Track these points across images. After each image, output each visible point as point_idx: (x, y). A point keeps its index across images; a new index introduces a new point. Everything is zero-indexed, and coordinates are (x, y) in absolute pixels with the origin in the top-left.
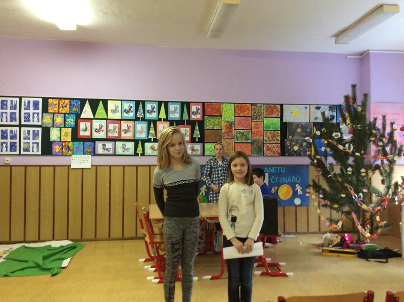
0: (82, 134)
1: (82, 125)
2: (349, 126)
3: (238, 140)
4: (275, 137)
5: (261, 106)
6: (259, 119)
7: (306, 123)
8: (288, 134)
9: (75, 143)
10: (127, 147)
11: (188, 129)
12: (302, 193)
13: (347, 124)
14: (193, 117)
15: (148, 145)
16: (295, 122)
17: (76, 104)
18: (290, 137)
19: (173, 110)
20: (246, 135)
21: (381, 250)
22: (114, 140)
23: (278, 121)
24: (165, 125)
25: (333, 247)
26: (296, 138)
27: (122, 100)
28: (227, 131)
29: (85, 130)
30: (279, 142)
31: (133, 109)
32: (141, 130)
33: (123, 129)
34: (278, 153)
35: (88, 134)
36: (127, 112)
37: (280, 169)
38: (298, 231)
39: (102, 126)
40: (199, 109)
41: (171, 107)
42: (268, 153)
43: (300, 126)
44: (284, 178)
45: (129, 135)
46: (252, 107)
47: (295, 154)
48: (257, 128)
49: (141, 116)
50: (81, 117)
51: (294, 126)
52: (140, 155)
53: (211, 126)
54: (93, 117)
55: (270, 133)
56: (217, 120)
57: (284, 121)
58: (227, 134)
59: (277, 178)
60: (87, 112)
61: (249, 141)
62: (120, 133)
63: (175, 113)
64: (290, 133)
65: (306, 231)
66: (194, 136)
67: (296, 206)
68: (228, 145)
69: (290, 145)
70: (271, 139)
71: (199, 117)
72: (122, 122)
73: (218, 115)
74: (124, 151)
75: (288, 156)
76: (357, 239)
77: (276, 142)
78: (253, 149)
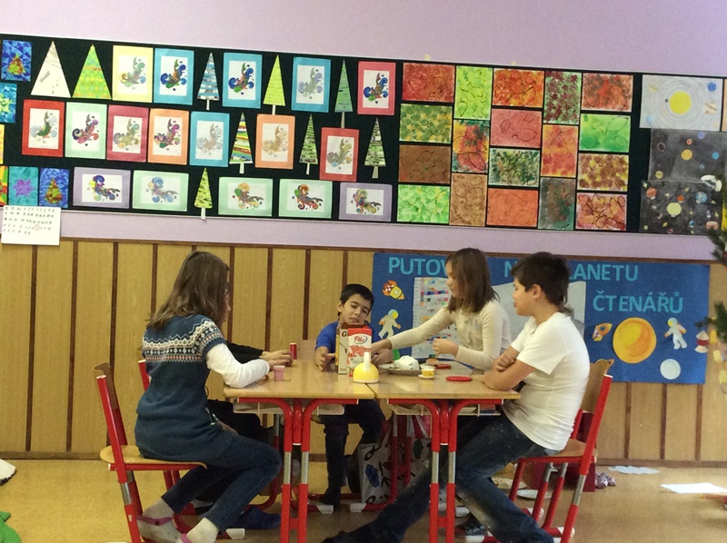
0: (34, 142)
1: (37, 117)
3: (498, 177)
4: (613, 175)
5: (574, 78)
6: (565, 118)
7: (709, 134)
8: (651, 166)
9: (15, 170)
10: (165, 188)
11: (351, 141)
12: (684, 345)
14: (367, 104)
15: (228, 185)
16: (675, 131)
17: (18, 54)
18: (659, 175)
19: (308, 80)
20: (523, 164)
22: (129, 165)
23: (622, 125)
24: (281, 126)
26: (676, 177)
27: (154, 47)
28: (468, 149)
29: (45, 133)
30: (624, 189)
31: (188, 74)
32: (209, 139)
33: (156, 134)
34: (619, 223)
35: (51, 143)
36: (170, 81)
37: (623, 272)
38: (667, 457)
39: (96, 123)
40: (384, 81)
41: (302, 72)
43: (689, 142)
44: (632, 299)
45: (174, 153)
46: (548, 80)
47: (669, 226)
48: (560, 145)
49: (212, 98)
50: (33, 93)
51: (671, 143)
52: (203, 212)
53: (420, 134)
54: (68, 96)
55: (598, 161)
56: (439, 116)
57: (642, 125)
58: (468, 161)
59: (611, 298)
60: (51, 79)
61: (531, 183)
62: (146, 146)
63: (311, 92)
64: (657, 161)
65: (691, 457)
66: (367, 163)
67: (666, 383)
68: (469, 191)
69: (657, 201)
70: (598, 179)
71: (383, 104)
72: (154, 111)
73: (442, 100)
74: (156, 200)
75: (650, 231)
77: (614, 188)
78: (544, 206)
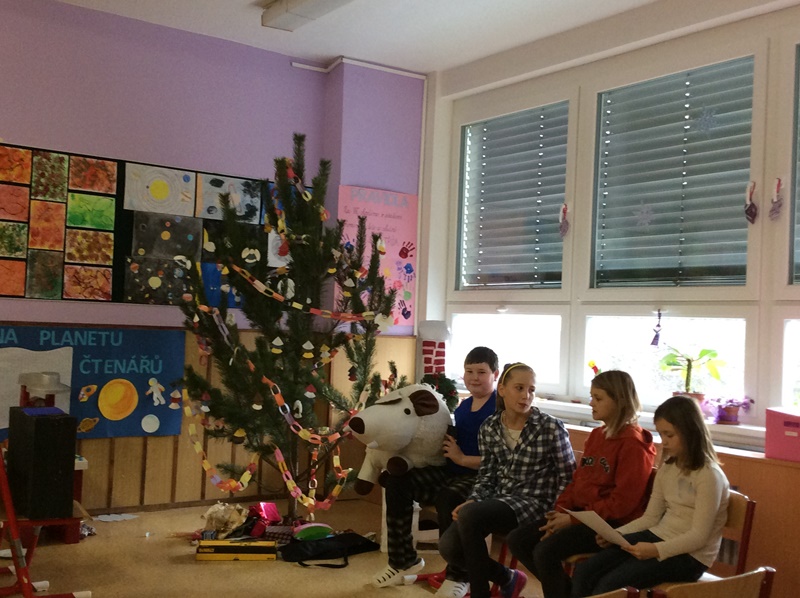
2: (283, 236)
4: (100, 250)
5: (62, 160)
6: (53, 195)
7: (185, 219)
8: (134, 243)
13: (279, 231)
16: (155, 214)
18: (142, 252)
20: (11, 236)
21: (337, 538)
23: (108, 206)
25: (227, 537)
26: (156, 254)
30: (110, 263)
34: (105, 294)
37: (108, 337)
38: (146, 502)
42: (74, 290)
43: (168, 224)
44: (117, 362)
46: (35, 159)
47: (150, 297)
48: (47, 220)
51: (152, 225)
55: (85, 236)
57: (125, 208)
59: (97, 362)
61: (19, 254)
64: (140, 240)
67: (146, 436)
69: (140, 274)
70: (85, 253)
75: (134, 301)
76: (286, 513)
77: (100, 262)
78: (32, 277)
